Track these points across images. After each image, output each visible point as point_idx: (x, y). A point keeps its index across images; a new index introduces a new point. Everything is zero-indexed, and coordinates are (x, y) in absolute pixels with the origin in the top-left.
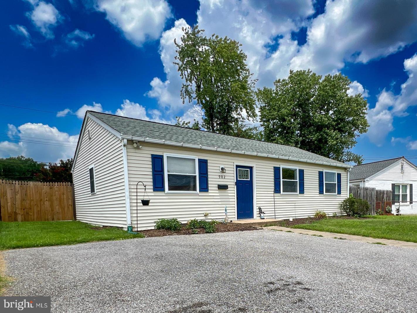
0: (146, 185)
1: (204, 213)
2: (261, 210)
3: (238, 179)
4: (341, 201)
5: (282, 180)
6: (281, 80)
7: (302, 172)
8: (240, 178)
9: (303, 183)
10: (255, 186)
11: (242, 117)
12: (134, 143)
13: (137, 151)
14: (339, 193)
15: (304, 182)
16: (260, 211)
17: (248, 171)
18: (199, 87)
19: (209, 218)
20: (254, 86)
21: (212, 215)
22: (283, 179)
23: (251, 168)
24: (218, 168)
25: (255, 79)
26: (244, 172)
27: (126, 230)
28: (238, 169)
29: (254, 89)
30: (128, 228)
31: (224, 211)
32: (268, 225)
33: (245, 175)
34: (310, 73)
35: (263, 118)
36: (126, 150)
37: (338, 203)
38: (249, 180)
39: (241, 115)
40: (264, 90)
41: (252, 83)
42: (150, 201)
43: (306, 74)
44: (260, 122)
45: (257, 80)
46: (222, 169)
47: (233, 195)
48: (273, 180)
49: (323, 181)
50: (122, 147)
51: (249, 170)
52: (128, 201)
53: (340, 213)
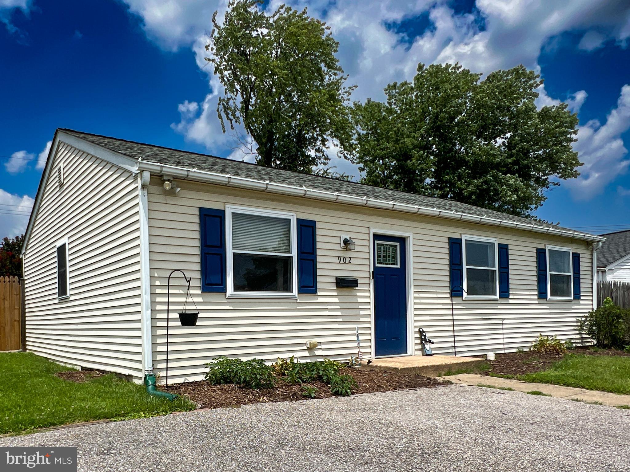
0: (190, 278)
1: (308, 343)
2: (425, 336)
3: (377, 265)
4: (583, 315)
5: (465, 267)
6: (398, 85)
7: (504, 249)
8: (380, 263)
9: (508, 274)
10: (412, 280)
11: (323, 155)
12: (164, 181)
13: (170, 200)
14: (577, 296)
15: (510, 273)
16: (423, 337)
17: (396, 246)
18: (246, 102)
19: (318, 353)
20: (348, 98)
21: (323, 346)
22: (466, 265)
23: (402, 240)
24: (337, 240)
25: (351, 86)
26: (389, 248)
27: (140, 382)
28: (376, 242)
29: (349, 104)
30: (145, 378)
31: (355, 338)
32: (453, 371)
33: (389, 257)
34: (458, 69)
35: (364, 155)
36: (146, 197)
37: (574, 319)
38: (398, 266)
39: (323, 152)
40: (366, 104)
41: (346, 92)
42: (199, 316)
43: (450, 71)
44: (358, 163)
45: (355, 86)
46: (346, 242)
47: (367, 300)
48: (447, 268)
49: (546, 270)
50: (139, 192)
51: (398, 244)
52: (146, 315)
53: (579, 341)
